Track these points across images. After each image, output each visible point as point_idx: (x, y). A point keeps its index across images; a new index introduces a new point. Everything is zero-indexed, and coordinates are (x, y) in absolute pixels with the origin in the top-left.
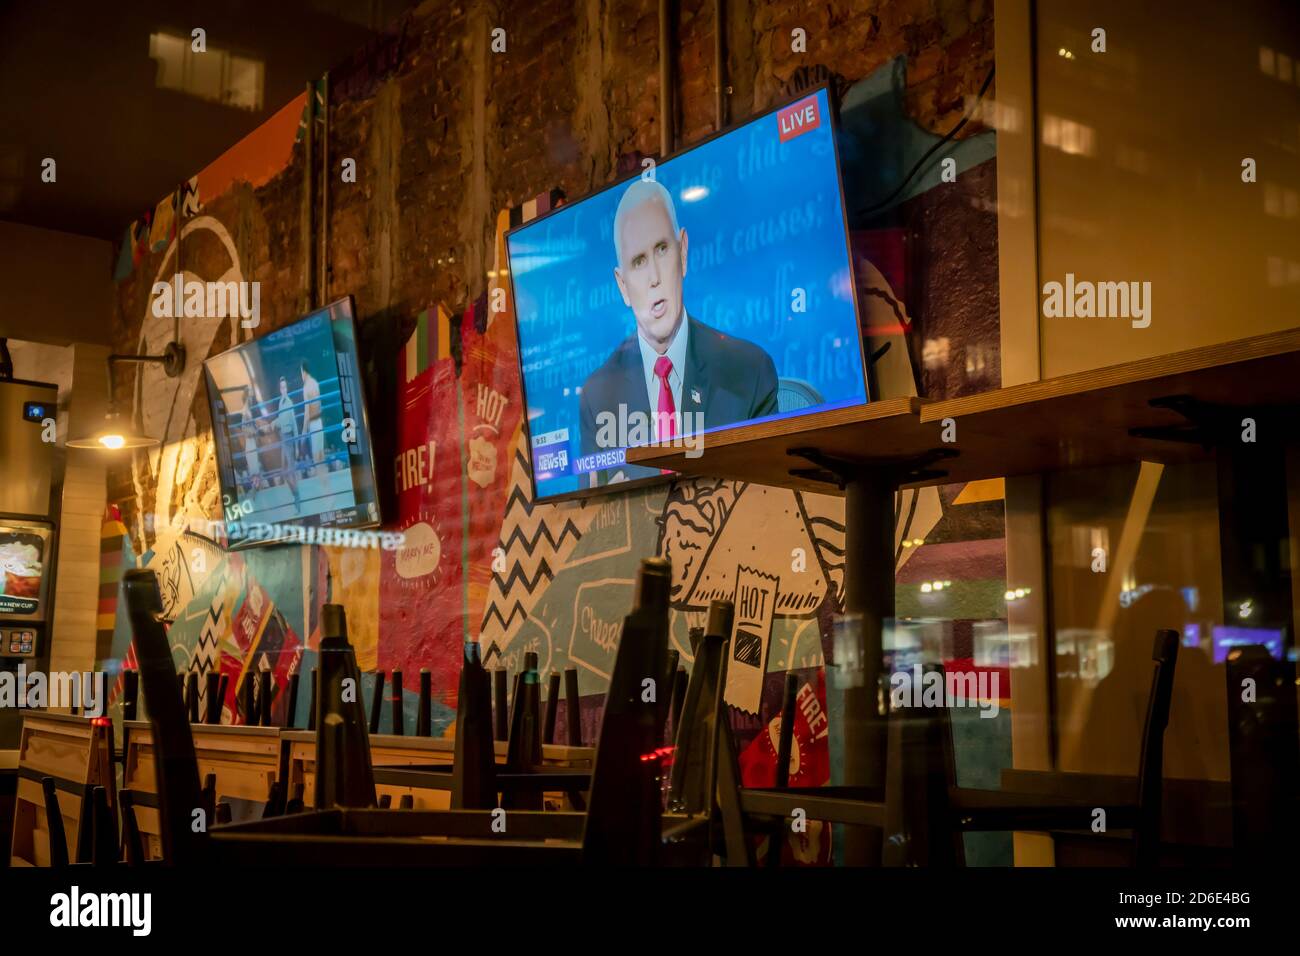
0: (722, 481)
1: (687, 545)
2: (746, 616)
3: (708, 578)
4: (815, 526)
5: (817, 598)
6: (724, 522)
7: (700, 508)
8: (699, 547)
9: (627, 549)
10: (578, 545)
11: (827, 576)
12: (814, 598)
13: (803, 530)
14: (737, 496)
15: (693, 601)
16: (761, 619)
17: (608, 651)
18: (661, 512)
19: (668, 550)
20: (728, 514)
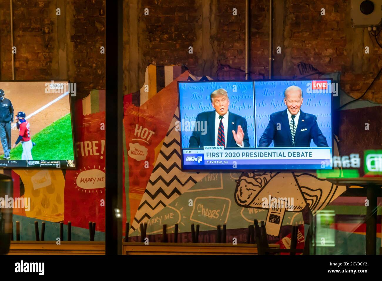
0: (265, 172)
1: (250, 189)
2: (274, 210)
3: (259, 199)
4: (302, 189)
5: (302, 207)
6: (266, 185)
7: (256, 180)
8: (255, 190)
9: (222, 188)
10: (195, 185)
11: (306, 202)
12: (301, 207)
13: (298, 189)
14: (272, 178)
15: (251, 205)
16: (281, 211)
17: (211, 218)
18: (238, 179)
19: (241, 190)
20: (268, 182)
